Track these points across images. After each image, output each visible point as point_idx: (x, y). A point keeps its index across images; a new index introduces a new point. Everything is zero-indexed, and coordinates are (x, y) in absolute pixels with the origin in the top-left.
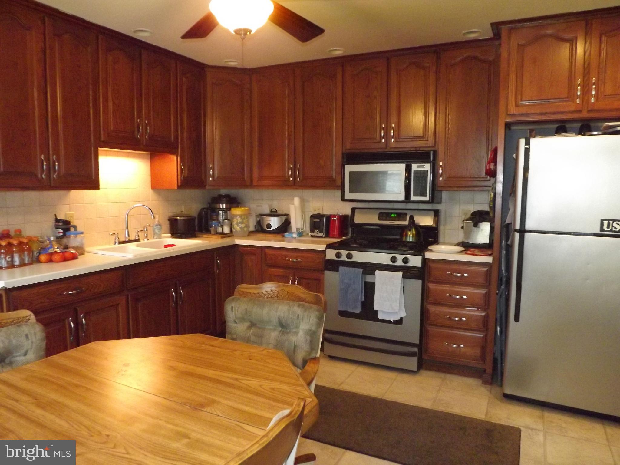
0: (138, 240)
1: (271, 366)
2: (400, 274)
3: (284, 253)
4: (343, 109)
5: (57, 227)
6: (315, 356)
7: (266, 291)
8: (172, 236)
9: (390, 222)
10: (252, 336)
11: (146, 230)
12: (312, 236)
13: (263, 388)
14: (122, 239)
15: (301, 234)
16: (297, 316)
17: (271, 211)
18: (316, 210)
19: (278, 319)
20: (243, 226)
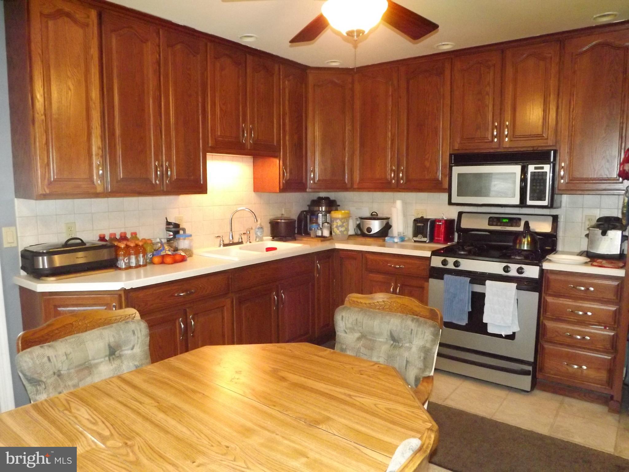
0: (241, 243)
1: (383, 383)
2: (514, 285)
3: (387, 259)
4: (451, 107)
5: (168, 230)
6: (428, 375)
7: (378, 302)
8: (273, 238)
9: (501, 228)
10: (362, 347)
11: (248, 232)
12: (415, 241)
13: (377, 407)
14: (226, 242)
15: (402, 239)
16: (410, 330)
17: (372, 215)
18: (419, 214)
19: (390, 332)
20: (343, 229)
